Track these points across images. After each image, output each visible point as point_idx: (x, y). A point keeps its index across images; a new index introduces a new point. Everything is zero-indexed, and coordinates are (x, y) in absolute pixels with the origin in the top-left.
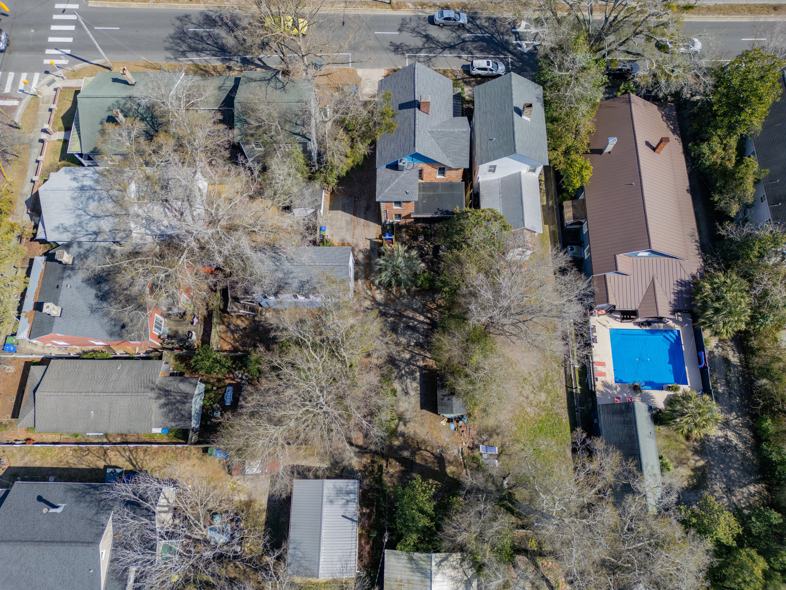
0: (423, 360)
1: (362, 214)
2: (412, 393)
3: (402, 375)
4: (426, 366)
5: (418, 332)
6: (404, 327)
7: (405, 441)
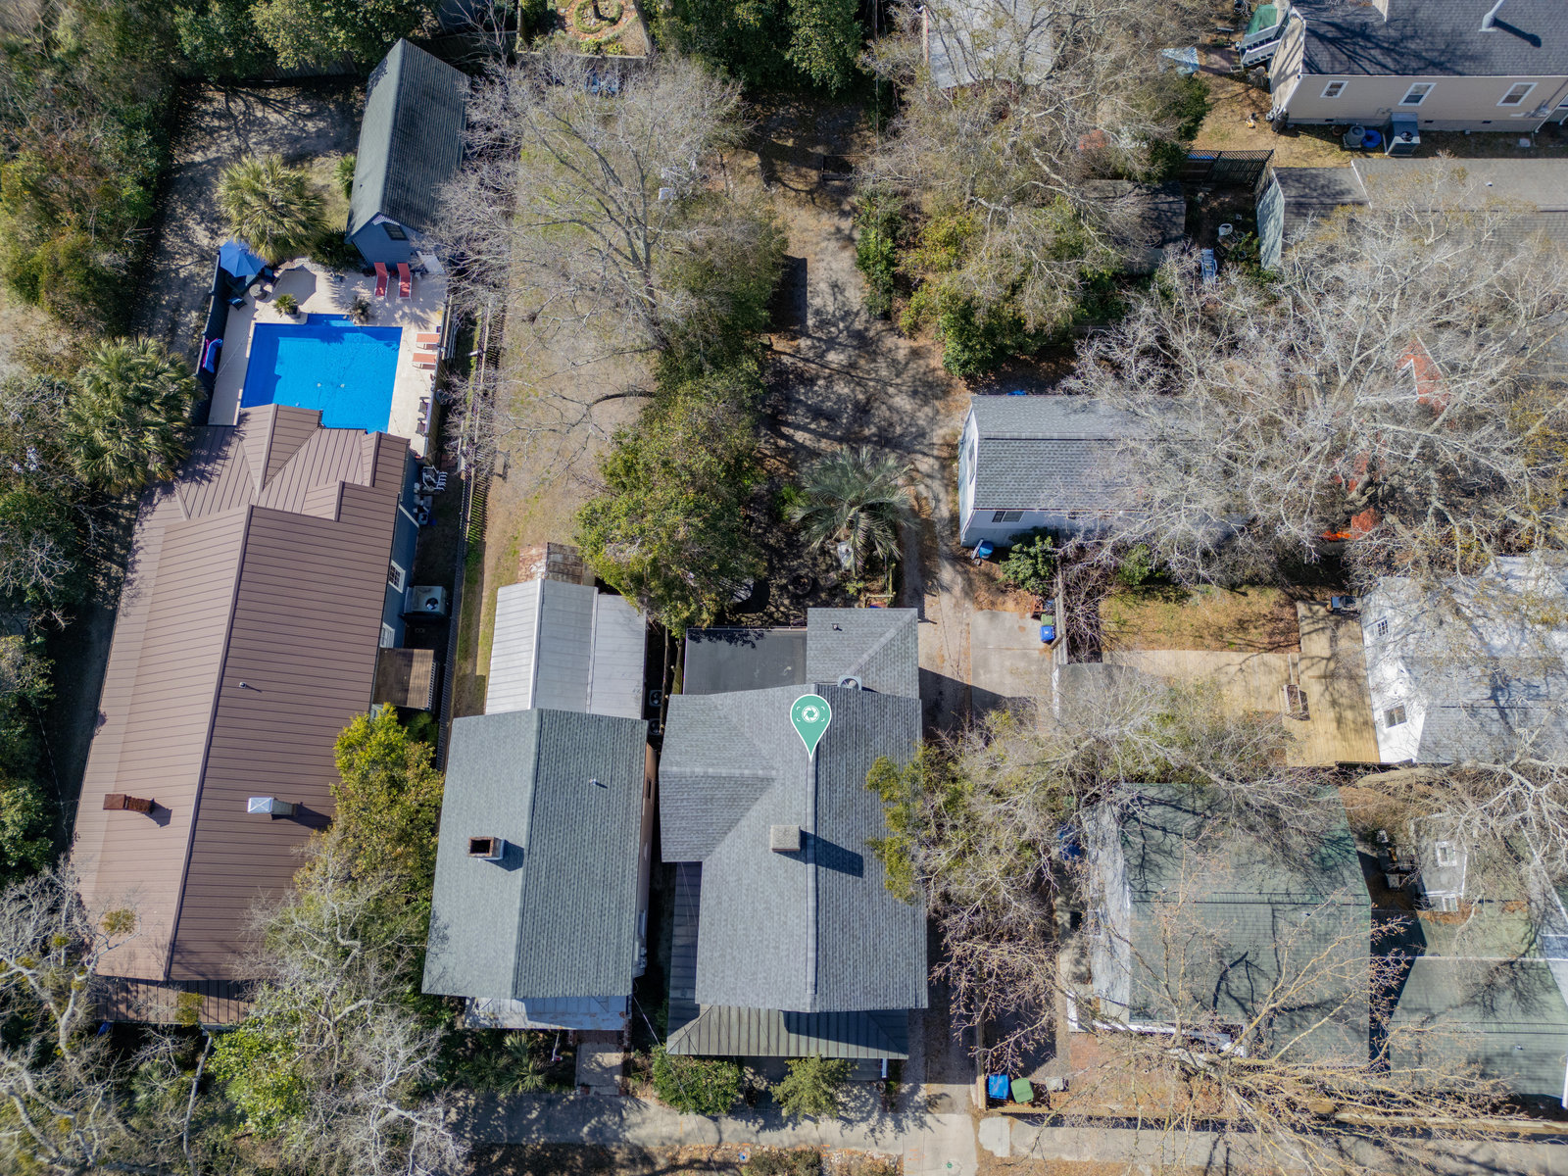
2: (823, 286)
3: (843, 319)
4: (794, 339)
5: (809, 408)
6: (840, 417)
7: (839, 203)
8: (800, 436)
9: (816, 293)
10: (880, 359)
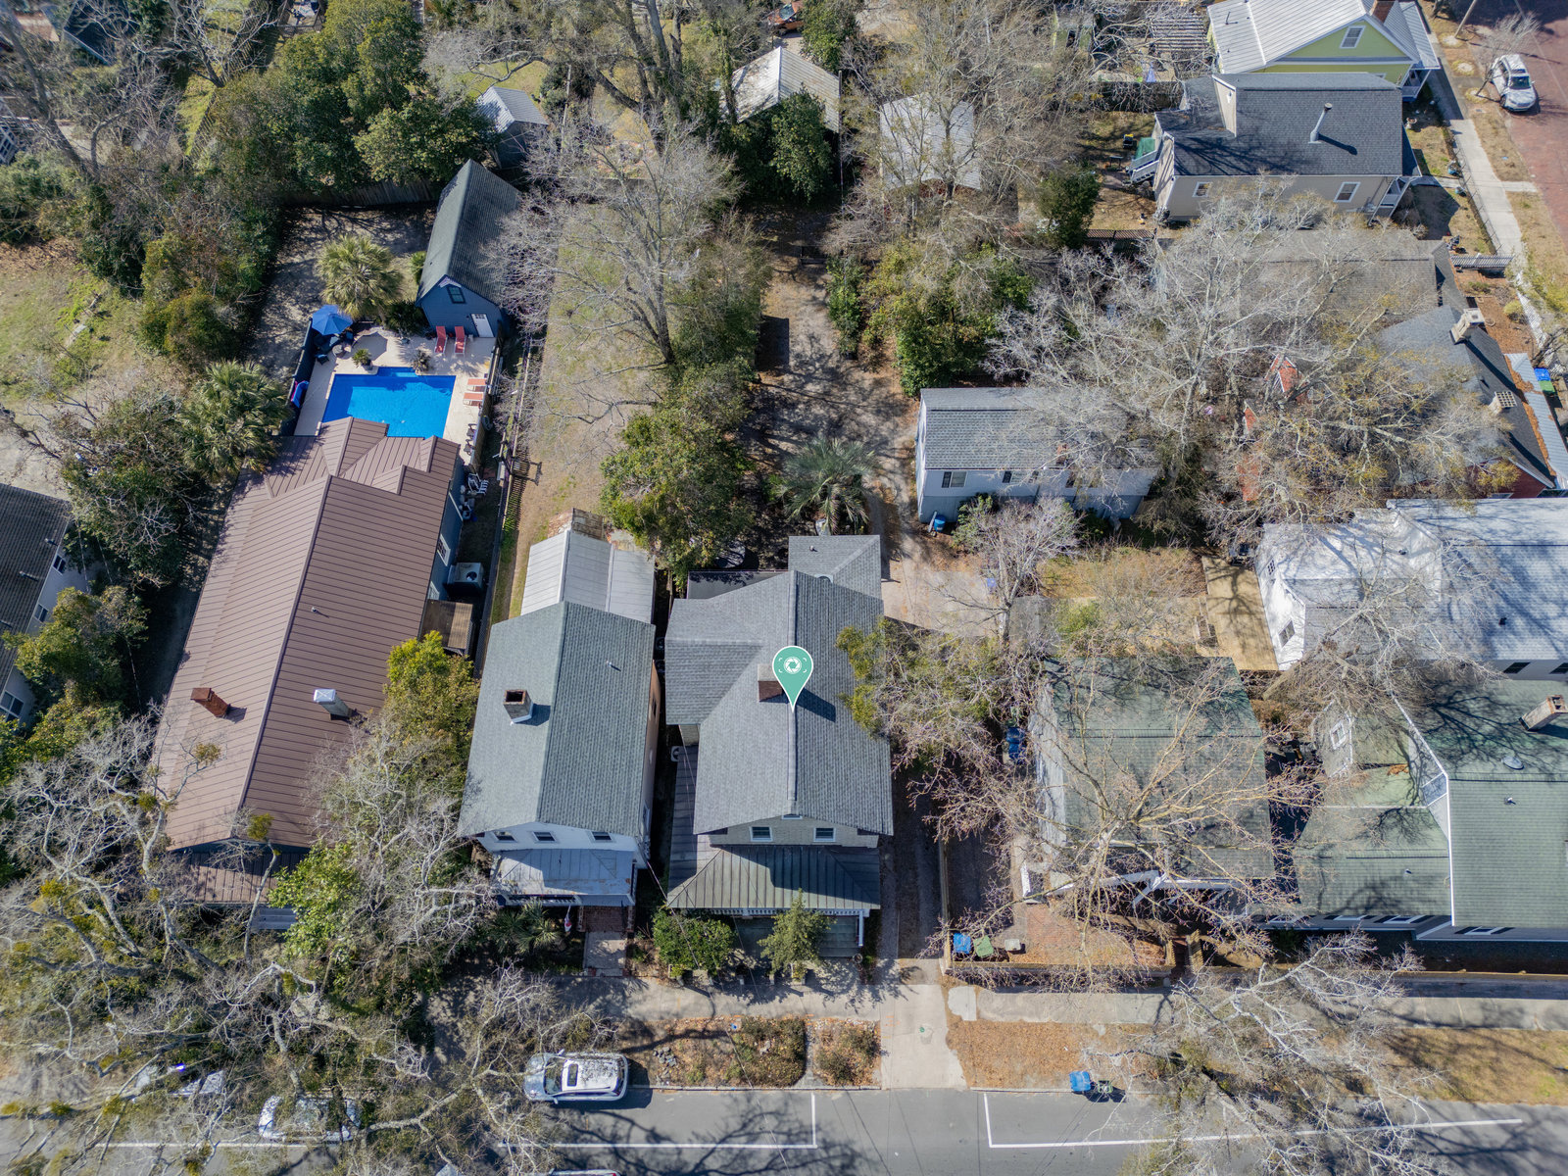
0: (782, 383)
3: (818, 360)
4: (778, 375)
8: (784, 445)
9: (796, 343)
10: (850, 388)
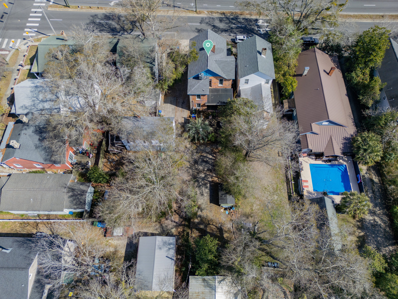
0: (212, 178)
1: (181, 106)
2: (205, 195)
3: (200, 185)
4: (213, 181)
5: (209, 163)
6: (201, 161)
7: (201, 220)
8: (211, 157)
9: (207, 193)
